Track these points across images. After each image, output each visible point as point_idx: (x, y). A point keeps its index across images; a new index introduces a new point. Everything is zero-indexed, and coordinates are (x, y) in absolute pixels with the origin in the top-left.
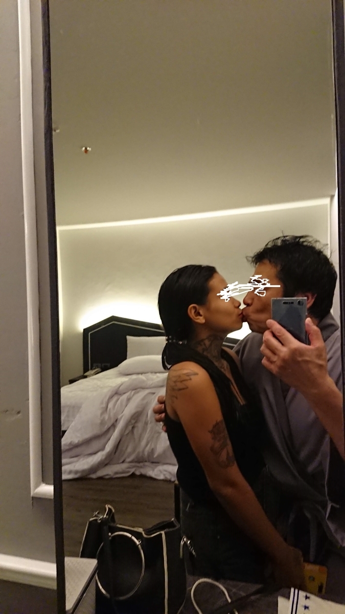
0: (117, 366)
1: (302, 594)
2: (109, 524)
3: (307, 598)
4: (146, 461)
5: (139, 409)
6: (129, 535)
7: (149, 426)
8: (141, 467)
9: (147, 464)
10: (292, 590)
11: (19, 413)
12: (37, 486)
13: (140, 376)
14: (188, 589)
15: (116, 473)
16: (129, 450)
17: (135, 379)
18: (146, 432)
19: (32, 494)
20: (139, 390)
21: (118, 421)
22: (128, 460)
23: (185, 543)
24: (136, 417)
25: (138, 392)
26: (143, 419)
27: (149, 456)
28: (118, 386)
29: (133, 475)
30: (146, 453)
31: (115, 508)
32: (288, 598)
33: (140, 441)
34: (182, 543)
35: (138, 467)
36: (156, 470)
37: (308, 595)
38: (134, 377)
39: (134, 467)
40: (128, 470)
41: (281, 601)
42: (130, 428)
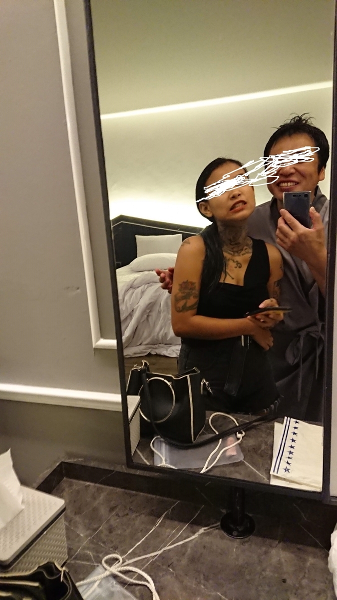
0: (129, 264)
1: (293, 420)
2: (146, 372)
3: (296, 422)
4: (160, 343)
5: (153, 300)
6: (163, 379)
7: (162, 315)
8: (156, 348)
9: (160, 345)
10: (286, 418)
11: (78, 289)
12: (97, 340)
13: (151, 272)
14: (207, 419)
15: (135, 354)
16: (146, 334)
17: (147, 275)
18: (159, 320)
19: (94, 346)
20: (151, 284)
21: (134, 311)
22: (144, 343)
23: (204, 384)
24: (151, 307)
25: (151, 286)
26: (156, 308)
27: (162, 338)
28: (132, 281)
29: (149, 355)
30: (160, 337)
31: (149, 362)
32: (282, 423)
33: (154, 326)
34: (202, 383)
35: (153, 348)
36: (169, 350)
37: (298, 421)
38: (146, 273)
39: (150, 348)
40: (144, 351)
41: (277, 426)
42: (145, 316)
